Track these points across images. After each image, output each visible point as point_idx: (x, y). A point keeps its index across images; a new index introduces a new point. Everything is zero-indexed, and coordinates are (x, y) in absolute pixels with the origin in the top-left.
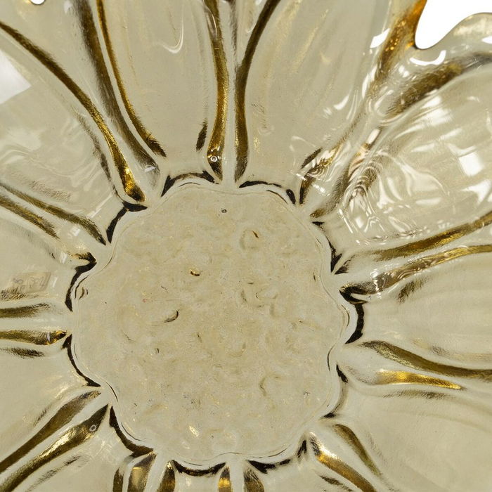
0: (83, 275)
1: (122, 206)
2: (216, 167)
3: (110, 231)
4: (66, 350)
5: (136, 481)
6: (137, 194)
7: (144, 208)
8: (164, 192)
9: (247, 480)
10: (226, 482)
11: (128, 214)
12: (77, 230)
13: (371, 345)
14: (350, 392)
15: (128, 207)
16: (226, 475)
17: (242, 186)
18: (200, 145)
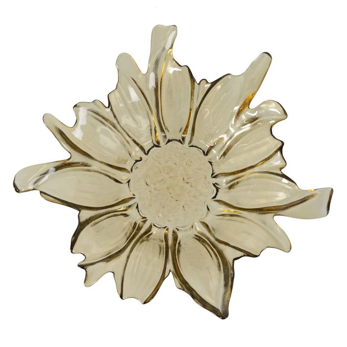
0: (138, 163)
1: (153, 145)
2: (183, 139)
3: (148, 152)
4: (128, 184)
5: (140, 226)
6: (158, 142)
7: (160, 147)
8: (167, 144)
9: (174, 232)
10: (167, 232)
11: (155, 148)
12: (138, 149)
13: (218, 201)
14: (209, 213)
15: (155, 146)
16: (167, 229)
17: (190, 146)
18: (180, 131)
